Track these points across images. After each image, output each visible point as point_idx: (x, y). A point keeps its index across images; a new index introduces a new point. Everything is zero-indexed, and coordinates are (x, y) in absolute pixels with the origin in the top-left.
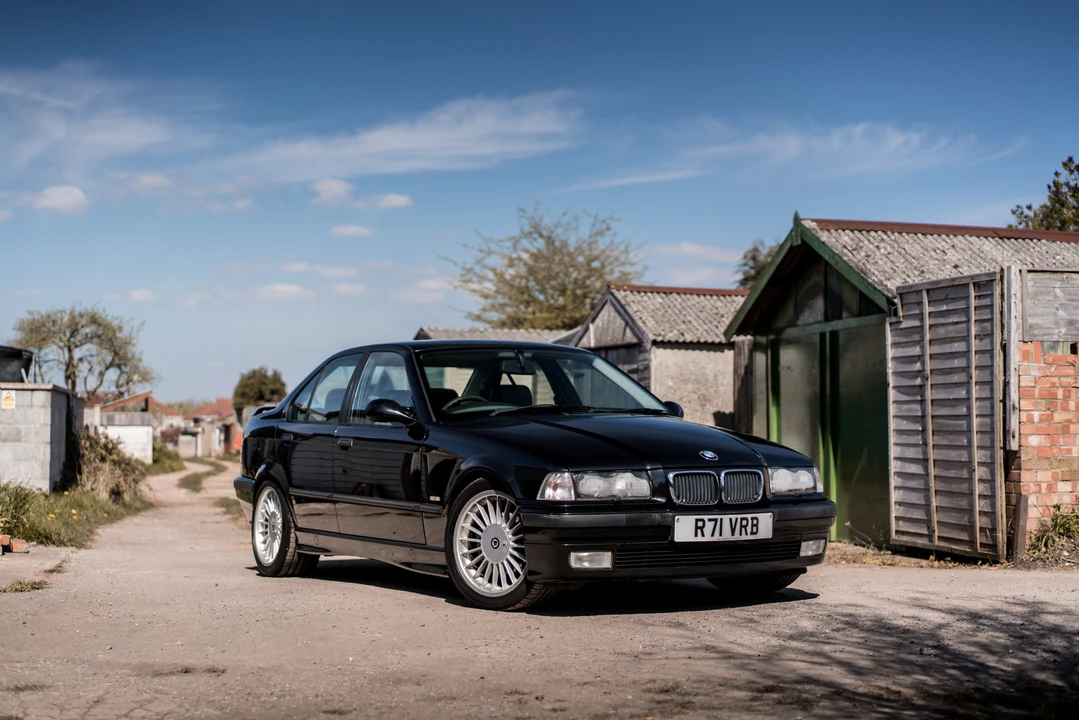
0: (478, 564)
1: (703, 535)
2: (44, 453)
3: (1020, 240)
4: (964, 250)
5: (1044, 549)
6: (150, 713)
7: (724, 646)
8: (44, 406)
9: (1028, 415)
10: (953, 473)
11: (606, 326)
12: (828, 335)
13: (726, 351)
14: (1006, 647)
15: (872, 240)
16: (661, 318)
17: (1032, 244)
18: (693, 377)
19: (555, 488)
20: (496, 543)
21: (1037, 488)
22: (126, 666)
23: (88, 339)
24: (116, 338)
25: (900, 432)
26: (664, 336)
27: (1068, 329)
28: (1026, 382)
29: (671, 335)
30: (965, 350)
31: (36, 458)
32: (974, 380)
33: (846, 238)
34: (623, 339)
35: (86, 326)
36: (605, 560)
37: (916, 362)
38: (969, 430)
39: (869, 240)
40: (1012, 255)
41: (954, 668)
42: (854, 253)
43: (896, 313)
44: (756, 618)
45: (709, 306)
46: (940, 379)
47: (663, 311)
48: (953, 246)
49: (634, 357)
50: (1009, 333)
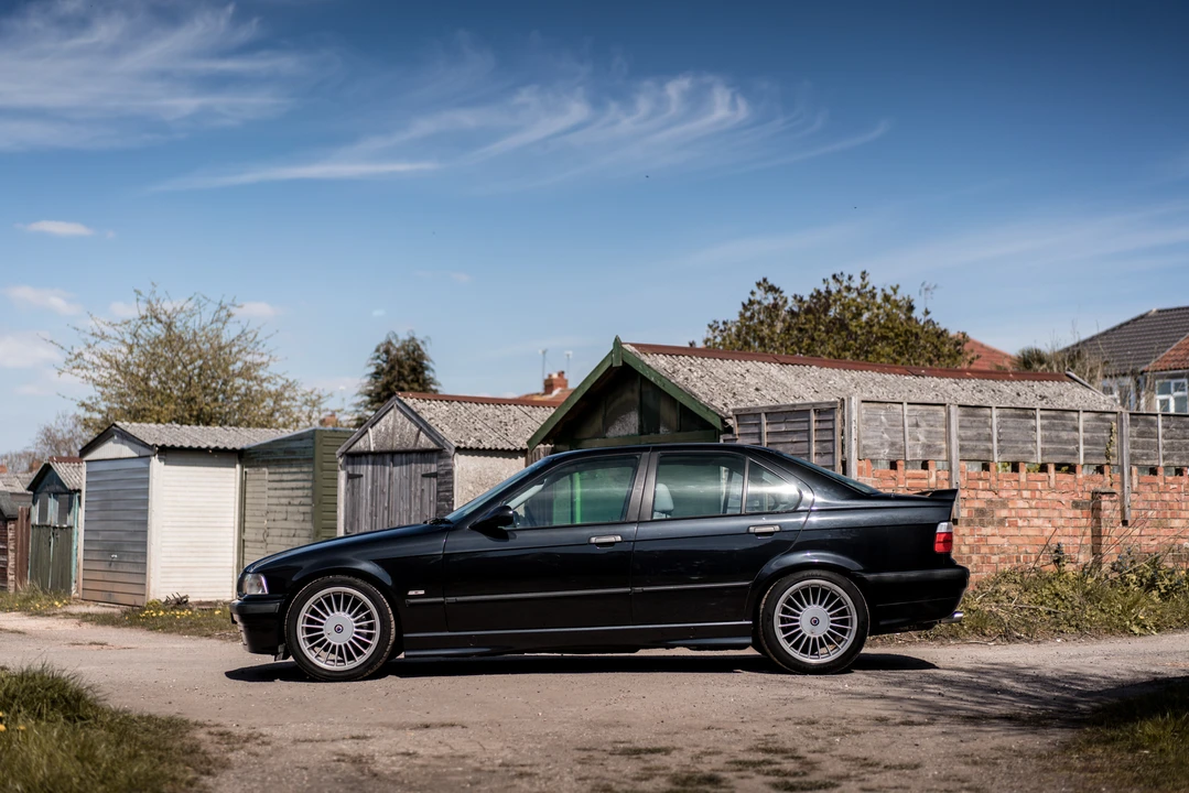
3: (796, 366)
4: (757, 374)
11: (390, 431)
13: (519, 458)
16: (454, 425)
17: (806, 369)
27: (891, 450)
29: (470, 442)
34: (415, 444)
39: (681, 364)
40: (795, 379)
42: (675, 376)
43: (729, 430)
45: (491, 415)
47: (453, 419)
48: (748, 371)
49: (431, 462)
50: (850, 452)
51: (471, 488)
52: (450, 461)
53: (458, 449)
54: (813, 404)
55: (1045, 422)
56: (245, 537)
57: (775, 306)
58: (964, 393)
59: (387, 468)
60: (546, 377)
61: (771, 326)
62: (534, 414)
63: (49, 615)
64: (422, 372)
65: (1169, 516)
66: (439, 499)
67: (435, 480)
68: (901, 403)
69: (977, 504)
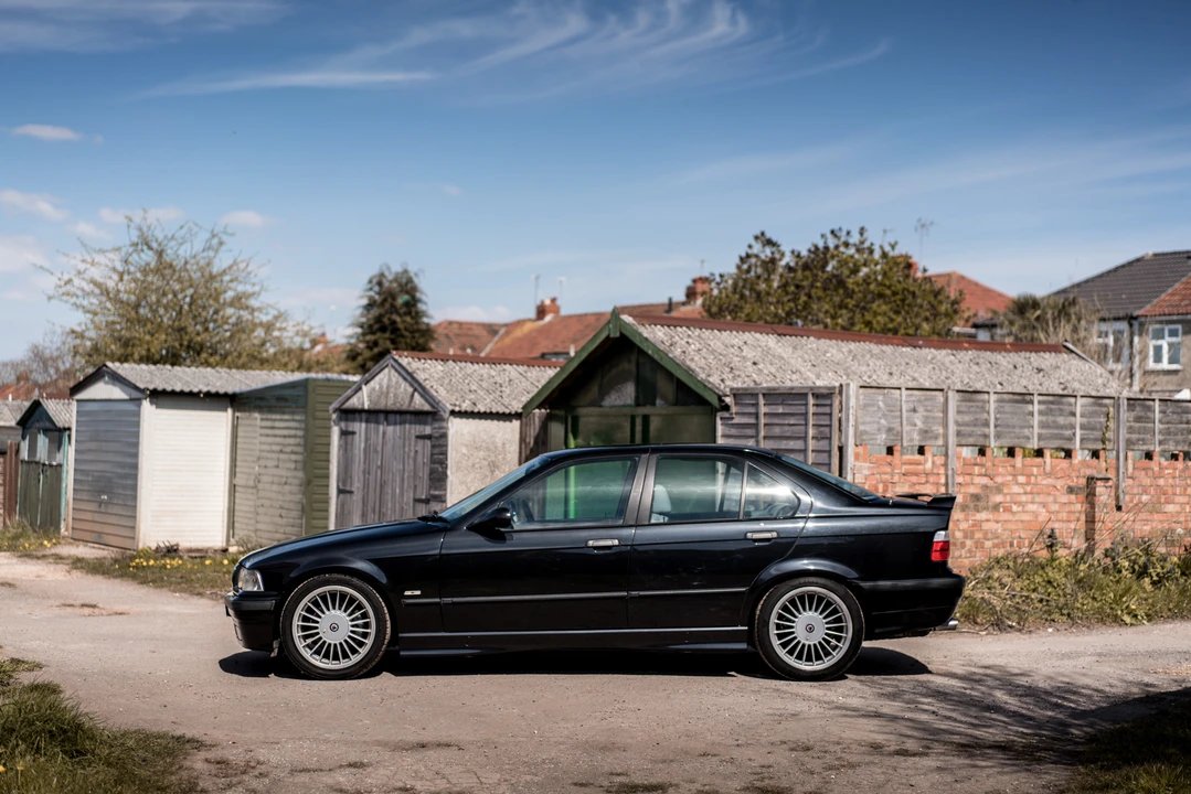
4: (754, 346)
11: (384, 389)
12: (638, 418)
13: (514, 421)
16: (449, 387)
18: (484, 445)
27: (888, 435)
28: (859, 479)
29: (465, 405)
30: (802, 448)
34: (410, 405)
39: (679, 336)
40: (793, 352)
42: (673, 349)
43: (727, 410)
47: (448, 379)
48: (746, 343)
49: (425, 423)
50: (847, 437)
51: (464, 451)
52: (444, 424)
53: (453, 413)
54: (811, 388)
55: (1043, 407)
56: (237, 481)
57: (773, 261)
58: (960, 366)
59: (381, 427)
60: (538, 303)
61: (768, 280)
62: (529, 374)
63: (38, 558)
64: (415, 305)
65: (1163, 500)
66: (433, 461)
67: (428, 443)
68: (900, 389)
69: (972, 490)
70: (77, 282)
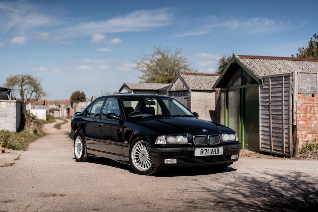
0: (138, 161)
1: (203, 154)
2: (14, 120)
3: (299, 61)
4: (282, 64)
5: (303, 154)
6: (43, 210)
7: (208, 187)
8: (14, 107)
9: (299, 115)
10: (277, 131)
11: (178, 84)
12: (242, 89)
13: (213, 93)
14: (289, 188)
15: (255, 61)
16: (194, 83)
17: (302, 62)
18: (203, 100)
19: (160, 140)
20: (143, 156)
21: (301, 136)
22: (36, 193)
23: (27, 83)
24: (35, 83)
25: (262, 118)
26: (195, 88)
27: (311, 90)
28: (299, 105)
29: (197, 88)
30: (281, 95)
31: (12, 122)
32: (284, 104)
33: (248, 61)
34: (183, 89)
35: (27, 79)
36: (174, 161)
37: (267, 98)
38: (282, 119)
39: (254, 61)
40: (296, 66)
41: (273, 195)
42: (250, 65)
43: (262, 84)
44: (218, 178)
45: (208, 79)
46: (274, 104)
47: (195, 81)
48: (279, 63)
49: (186, 94)
50: (294, 91)
51: (197, 102)
52: (190, 94)
53: (192, 90)
54: (284, 74)
66: (188, 105)
67: (186, 100)
68: (316, 73)
70: (142, 64)
